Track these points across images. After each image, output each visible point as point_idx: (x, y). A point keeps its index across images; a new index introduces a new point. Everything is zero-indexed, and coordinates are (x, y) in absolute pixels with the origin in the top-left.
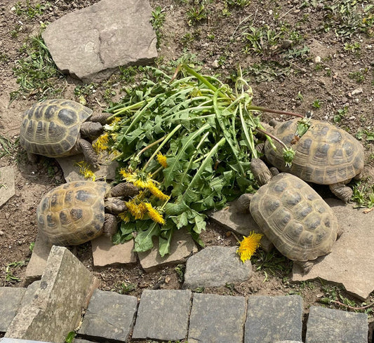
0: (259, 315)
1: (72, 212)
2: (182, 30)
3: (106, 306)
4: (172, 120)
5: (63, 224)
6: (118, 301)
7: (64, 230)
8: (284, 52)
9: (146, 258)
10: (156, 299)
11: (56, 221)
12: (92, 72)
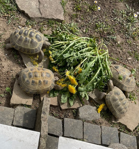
0: (105, 133)
1: (44, 81)
2: (71, 11)
3: (52, 122)
4: (85, 55)
5: (39, 85)
6: (56, 121)
7: (39, 88)
8: (108, 36)
9: (63, 105)
10: (70, 122)
11: (36, 83)
12: (36, 17)
